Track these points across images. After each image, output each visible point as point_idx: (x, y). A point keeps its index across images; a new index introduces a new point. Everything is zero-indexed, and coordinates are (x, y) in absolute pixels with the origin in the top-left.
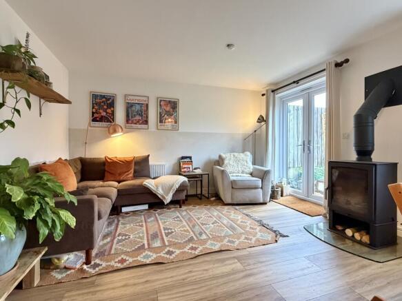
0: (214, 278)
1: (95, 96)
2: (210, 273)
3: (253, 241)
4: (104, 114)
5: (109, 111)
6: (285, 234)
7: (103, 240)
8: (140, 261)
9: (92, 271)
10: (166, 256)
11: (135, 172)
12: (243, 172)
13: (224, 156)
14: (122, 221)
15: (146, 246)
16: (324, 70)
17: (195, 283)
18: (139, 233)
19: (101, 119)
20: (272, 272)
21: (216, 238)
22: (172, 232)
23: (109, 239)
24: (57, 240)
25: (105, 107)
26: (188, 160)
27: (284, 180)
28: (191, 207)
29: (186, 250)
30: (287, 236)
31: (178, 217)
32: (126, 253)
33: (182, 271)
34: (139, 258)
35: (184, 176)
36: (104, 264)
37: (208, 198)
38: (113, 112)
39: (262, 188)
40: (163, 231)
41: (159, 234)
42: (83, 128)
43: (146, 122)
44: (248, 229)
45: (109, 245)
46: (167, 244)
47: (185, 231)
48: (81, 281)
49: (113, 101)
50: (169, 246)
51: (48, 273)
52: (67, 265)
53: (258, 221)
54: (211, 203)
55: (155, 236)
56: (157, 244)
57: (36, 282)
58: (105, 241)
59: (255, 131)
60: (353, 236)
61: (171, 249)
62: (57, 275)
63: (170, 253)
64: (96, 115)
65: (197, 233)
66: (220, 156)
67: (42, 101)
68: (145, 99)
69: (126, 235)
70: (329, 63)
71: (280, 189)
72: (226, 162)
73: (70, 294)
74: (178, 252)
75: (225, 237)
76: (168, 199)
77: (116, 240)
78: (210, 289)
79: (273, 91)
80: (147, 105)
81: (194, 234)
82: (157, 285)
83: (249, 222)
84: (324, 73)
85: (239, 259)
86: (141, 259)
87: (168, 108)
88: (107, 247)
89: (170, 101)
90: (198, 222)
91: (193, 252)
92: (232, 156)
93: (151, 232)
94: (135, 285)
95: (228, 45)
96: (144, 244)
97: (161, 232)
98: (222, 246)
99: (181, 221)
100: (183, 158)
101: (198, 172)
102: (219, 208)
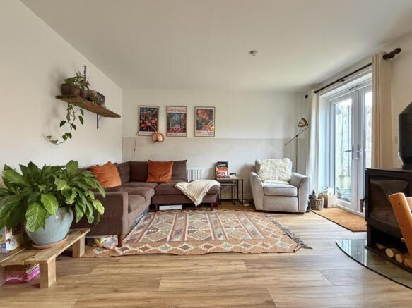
0: (216, 273)
1: (142, 109)
2: (213, 269)
3: (269, 248)
4: (149, 124)
5: (153, 121)
6: (309, 246)
7: (136, 231)
8: (159, 251)
9: (121, 253)
10: (181, 249)
11: (172, 175)
12: (280, 179)
13: (260, 162)
14: (156, 217)
15: (168, 240)
16: (370, 64)
17: (197, 274)
18: (166, 228)
19: (147, 129)
20: (274, 278)
21: (232, 241)
22: (195, 231)
23: (141, 231)
24: (90, 222)
25: (150, 118)
26: (224, 165)
27: (331, 191)
28: (222, 211)
29: (200, 247)
30: (310, 248)
31: (206, 218)
32: (150, 243)
33: (190, 263)
34: (158, 248)
35: (218, 181)
36: (131, 249)
37: (242, 204)
38: (156, 122)
39: (297, 196)
40: (187, 229)
41: (183, 231)
42: (132, 136)
43: (184, 130)
44: (270, 236)
45: (140, 235)
46: (186, 240)
47: (206, 231)
48: (111, 258)
49: (156, 113)
50: (187, 242)
51: (91, 249)
52: (105, 246)
53: (284, 230)
54: (243, 209)
55: (178, 233)
56: (178, 239)
57: (82, 253)
58: (138, 232)
59: (297, 136)
60: (394, 257)
61: (187, 245)
62: (97, 252)
63: (185, 247)
64: (142, 126)
65: (216, 234)
66: (256, 163)
67: (99, 116)
68: (183, 108)
69: (155, 229)
70: (376, 55)
71: (323, 199)
72: (262, 168)
73: (101, 266)
74: (192, 247)
75: (242, 240)
76: (198, 201)
77: (146, 232)
78: (207, 282)
79: (316, 92)
80: (186, 114)
81: (214, 234)
82: (164, 271)
83: (274, 229)
84: (370, 68)
85: (246, 261)
86: (160, 249)
87: (204, 117)
88: (138, 237)
89: (206, 110)
90: (222, 224)
91: (206, 249)
92: (269, 162)
93: (176, 229)
94: (148, 267)
95: (252, 52)
96: (166, 238)
97: (185, 230)
98: (235, 248)
99: (207, 222)
100: (219, 163)
101: (233, 177)
102: (249, 214)
